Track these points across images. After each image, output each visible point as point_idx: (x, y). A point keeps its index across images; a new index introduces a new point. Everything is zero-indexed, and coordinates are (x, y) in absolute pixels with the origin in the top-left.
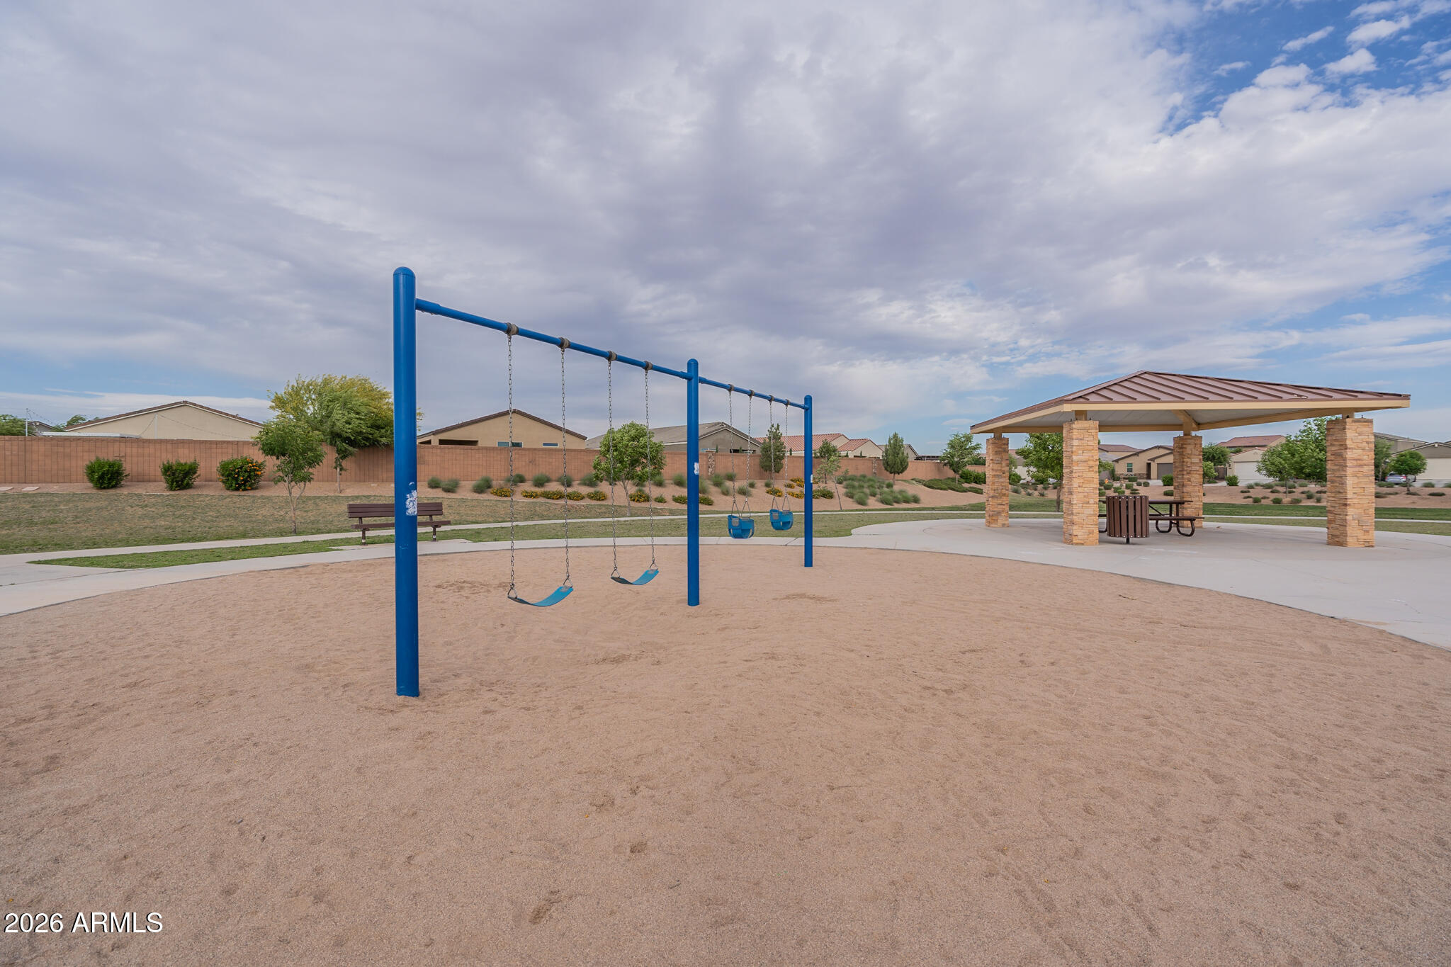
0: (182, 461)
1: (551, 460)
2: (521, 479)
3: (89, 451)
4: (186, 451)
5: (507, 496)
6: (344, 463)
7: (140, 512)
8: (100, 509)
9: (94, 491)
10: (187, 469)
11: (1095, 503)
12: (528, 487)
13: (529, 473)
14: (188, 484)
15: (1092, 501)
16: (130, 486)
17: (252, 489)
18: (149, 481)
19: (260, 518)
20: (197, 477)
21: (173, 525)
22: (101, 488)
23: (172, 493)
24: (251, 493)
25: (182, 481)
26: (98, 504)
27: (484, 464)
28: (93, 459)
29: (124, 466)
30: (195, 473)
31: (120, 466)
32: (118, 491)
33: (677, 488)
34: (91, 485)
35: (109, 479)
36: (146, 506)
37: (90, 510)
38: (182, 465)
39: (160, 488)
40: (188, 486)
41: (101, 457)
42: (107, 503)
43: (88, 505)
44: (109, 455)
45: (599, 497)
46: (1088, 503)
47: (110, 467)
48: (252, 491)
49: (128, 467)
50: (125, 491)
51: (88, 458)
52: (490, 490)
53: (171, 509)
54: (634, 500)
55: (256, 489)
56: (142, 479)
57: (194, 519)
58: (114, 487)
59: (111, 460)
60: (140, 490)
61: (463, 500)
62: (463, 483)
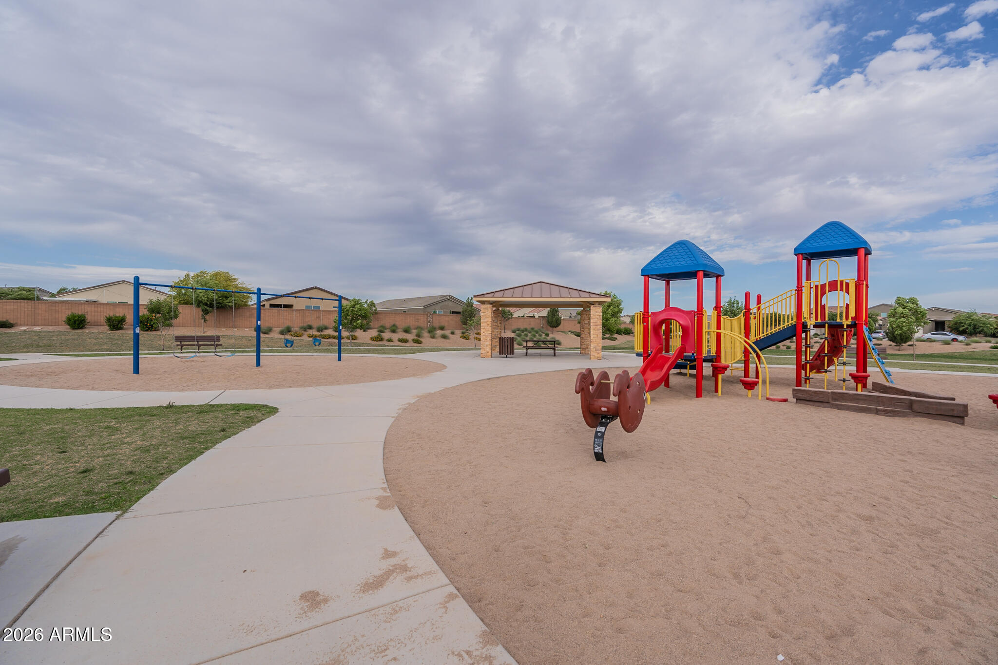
0: (118, 315)
1: (329, 317)
2: (310, 327)
3: (68, 309)
4: (121, 309)
5: (298, 337)
6: (207, 317)
7: (94, 341)
8: (73, 339)
9: (71, 330)
10: (120, 319)
11: (490, 340)
12: (314, 332)
13: (315, 325)
14: (120, 327)
15: (488, 339)
16: (89, 328)
17: (156, 330)
18: (100, 326)
19: (157, 346)
20: (126, 323)
21: (111, 348)
22: (74, 328)
23: (112, 332)
24: (154, 333)
25: (117, 326)
26: (73, 337)
27: (289, 318)
28: (70, 313)
29: (87, 317)
30: (125, 321)
31: (85, 317)
32: (83, 330)
33: (404, 334)
34: (69, 327)
35: (78, 324)
36: (98, 338)
37: (68, 340)
38: (117, 317)
39: (105, 329)
40: (121, 328)
41: (74, 312)
42: (77, 337)
43: (67, 337)
44: (78, 311)
45: (354, 338)
46: (487, 340)
47: (79, 317)
48: (156, 332)
49: (89, 318)
50: (87, 331)
51: (67, 313)
52: (290, 333)
53: (111, 340)
54: (373, 340)
55: (158, 330)
56: (97, 324)
57: (122, 345)
58: (82, 328)
59: (80, 313)
60: (95, 330)
61: (272, 338)
62: (274, 329)
